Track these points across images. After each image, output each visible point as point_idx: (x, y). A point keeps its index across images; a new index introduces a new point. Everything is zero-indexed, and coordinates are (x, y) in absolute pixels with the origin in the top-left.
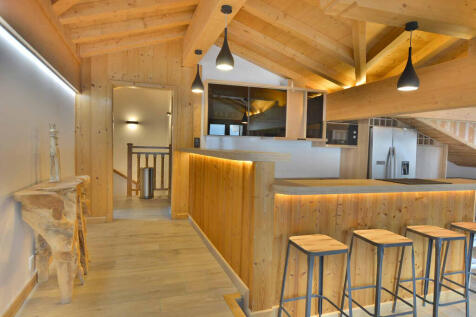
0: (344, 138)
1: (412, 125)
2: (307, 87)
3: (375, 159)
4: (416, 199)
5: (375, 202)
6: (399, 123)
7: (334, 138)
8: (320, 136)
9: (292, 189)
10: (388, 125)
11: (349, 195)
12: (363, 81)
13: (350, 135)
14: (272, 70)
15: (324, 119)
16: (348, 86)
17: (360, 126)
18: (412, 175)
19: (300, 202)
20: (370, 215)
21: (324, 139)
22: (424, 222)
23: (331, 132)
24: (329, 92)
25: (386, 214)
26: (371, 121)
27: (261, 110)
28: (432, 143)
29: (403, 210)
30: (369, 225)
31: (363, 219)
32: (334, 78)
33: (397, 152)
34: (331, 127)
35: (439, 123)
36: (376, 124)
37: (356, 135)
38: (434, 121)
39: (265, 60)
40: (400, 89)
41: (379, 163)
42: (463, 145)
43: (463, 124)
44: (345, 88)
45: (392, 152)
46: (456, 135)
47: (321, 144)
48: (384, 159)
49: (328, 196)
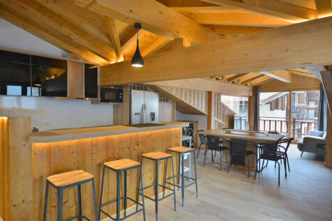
0: (114, 98)
1: (156, 89)
2: (84, 60)
3: (134, 111)
4: (148, 136)
5: (121, 141)
6: (148, 88)
7: (106, 97)
8: (96, 97)
9: (57, 137)
10: (142, 89)
11: (101, 138)
12: (121, 59)
13: (118, 96)
14: (54, 44)
15: (98, 84)
16: (113, 62)
17: (124, 89)
18: (157, 121)
19: (58, 147)
20: (117, 150)
21: (99, 98)
22: (153, 150)
23: (104, 94)
24: (101, 65)
25: (129, 148)
26: (131, 86)
27: (55, 75)
28: (167, 101)
29: (140, 144)
30: (117, 157)
31: (112, 153)
32: (103, 55)
33: (147, 107)
34: (104, 90)
35: (169, 89)
36: (134, 88)
37: (122, 96)
38: (167, 87)
39: (46, 35)
40: (133, 65)
41: (136, 114)
42: (182, 102)
43: (181, 89)
44: (112, 63)
45: (144, 107)
46: (178, 96)
47: (96, 103)
48: (140, 111)
49: (84, 140)
